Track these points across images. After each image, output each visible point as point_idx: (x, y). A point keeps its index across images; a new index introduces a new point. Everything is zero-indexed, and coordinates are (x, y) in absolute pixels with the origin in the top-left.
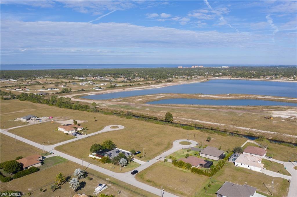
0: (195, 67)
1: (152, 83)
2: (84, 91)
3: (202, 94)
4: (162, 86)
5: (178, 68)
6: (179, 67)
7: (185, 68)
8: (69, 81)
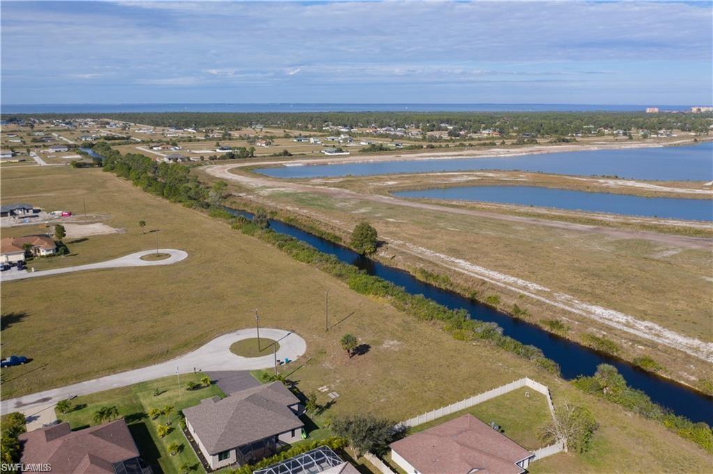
0: (699, 110)
1: (503, 143)
2: (290, 155)
3: (616, 178)
4: (521, 152)
5: (645, 111)
6: (648, 111)
7: (667, 111)
8: (300, 135)
